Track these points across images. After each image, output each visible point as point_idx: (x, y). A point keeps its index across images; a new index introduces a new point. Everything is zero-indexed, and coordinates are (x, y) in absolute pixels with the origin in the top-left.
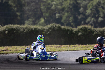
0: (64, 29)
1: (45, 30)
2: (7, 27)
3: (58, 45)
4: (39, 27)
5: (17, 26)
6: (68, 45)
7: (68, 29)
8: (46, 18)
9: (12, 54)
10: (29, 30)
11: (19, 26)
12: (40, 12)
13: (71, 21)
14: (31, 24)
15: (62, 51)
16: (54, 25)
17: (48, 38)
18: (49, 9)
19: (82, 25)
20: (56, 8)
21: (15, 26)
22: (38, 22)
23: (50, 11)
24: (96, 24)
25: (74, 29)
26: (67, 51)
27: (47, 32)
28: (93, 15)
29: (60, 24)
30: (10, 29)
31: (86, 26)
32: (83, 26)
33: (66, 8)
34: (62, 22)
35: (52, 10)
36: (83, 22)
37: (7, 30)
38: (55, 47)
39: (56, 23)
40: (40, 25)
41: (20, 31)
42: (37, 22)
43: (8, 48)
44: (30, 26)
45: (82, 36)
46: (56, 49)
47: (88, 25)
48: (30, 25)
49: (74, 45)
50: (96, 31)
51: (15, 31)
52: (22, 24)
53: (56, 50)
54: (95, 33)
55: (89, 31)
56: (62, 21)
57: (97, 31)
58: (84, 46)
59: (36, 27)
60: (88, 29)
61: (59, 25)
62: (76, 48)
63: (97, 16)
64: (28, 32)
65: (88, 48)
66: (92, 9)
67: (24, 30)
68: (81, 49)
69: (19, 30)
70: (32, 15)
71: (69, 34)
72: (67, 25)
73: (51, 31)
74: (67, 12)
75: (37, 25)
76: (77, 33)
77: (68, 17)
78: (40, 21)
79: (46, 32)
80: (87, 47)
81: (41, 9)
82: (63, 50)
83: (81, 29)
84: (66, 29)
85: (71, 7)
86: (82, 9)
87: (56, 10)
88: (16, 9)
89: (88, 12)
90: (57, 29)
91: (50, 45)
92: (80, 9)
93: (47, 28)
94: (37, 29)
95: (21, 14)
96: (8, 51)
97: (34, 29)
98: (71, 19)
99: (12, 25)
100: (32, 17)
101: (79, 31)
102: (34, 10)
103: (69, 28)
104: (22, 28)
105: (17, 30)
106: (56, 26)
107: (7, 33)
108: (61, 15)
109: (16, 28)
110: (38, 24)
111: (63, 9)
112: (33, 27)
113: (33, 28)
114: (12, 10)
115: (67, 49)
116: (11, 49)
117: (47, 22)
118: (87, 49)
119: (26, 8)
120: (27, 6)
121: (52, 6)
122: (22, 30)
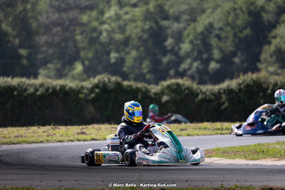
0: (129, 89)
1: (85, 91)
3: (114, 124)
4: (70, 83)
5: (21, 82)
7: (137, 88)
8: (87, 63)
9: (8, 146)
10: (47, 90)
11: (24, 80)
12: (74, 49)
13: (145, 71)
16: (106, 79)
17: (92, 110)
18: (93, 41)
19: (171, 78)
20: (111, 39)
21: (15, 81)
22: (69, 71)
23: (97, 46)
24: (204, 77)
25: (152, 88)
27: (89, 95)
28: (196, 54)
29: (120, 76)
30: (4, 87)
31: (180, 81)
32: (173, 81)
33: (133, 40)
34: (125, 72)
35: (101, 44)
36: (172, 72)
38: (107, 129)
39: (109, 73)
40: (74, 78)
41: (27, 92)
42: (66, 71)
44: (49, 81)
45: (170, 105)
47: (185, 78)
48: (49, 77)
50: (204, 91)
51: (15, 93)
52: (32, 77)
54: (200, 97)
55: (186, 91)
56: (125, 69)
57: (204, 93)
59: (64, 84)
60: (185, 87)
61: (116, 80)
63: (205, 56)
64: (47, 94)
65: (184, 132)
66: (195, 42)
67: (37, 90)
69: (25, 90)
70: (55, 56)
71: (139, 98)
72: (136, 80)
73: (98, 93)
74: (137, 48)
75: (66, 79)
76: (157, 97)
77: (139, 60)
78: (74, 69)
79: (87, 95)
80: (182, 130)
81: (75, 41)
83: (169, 87)
84: (134, 87)
85: (145, 36)
86: (169, 42)
87: (109, 44)
88: (17, 41)
89: (186, 47)
90: (113, 87)
91: (96, 126)
92: (166, 40)
93: (90, 86)
94: (67, 88)
95: (30, 54)
97: (58, 88)
98: (146, 65)
100: (55, 61)
101: (163, 93)
102: (59, 43)
103: (139, 85)
104: (33, 85)
105: (22, 90)
106: (110, 82)
108: (122, 54)
109: (19, 85)
110: (70, 75)
111: (126, 42)
112: (58, 83)
113: (57, 86)
114: (9, 45)
116: (5, 134)
117: (90, 72)
118: (181, 134)
119: (42, 39)
120: (44, 34)
121: (101, 33)
122: (32, 90)
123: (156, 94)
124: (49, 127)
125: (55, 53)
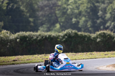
0: (81, 36)
1: (61, 37)
2: (18, 35)
3: (74, 53)
4: (53, 34)
5: (30, 34)
6: (85, 53)
7: (85, 35)
8: (61, 24)
9: (24, 64)
10: (42, 37)
11: (31, 33)
12: (55, 17)
13: (89, 26)
14: (45, 31)
15: (78, 60)
16: (70, 31)
18: (64, 13)
19: (101, 30)
20: (73, 12)
21: (27, 34)
23: (66, 16)
25: (92, 35)
26: (84, 59)
27: (63, 39)
28: (113, 18)
29: (77, 30)
30: (22, 36)
31: (105, 32)
32: (102, 32)
33: (83, 12)
34: (79, 27)
35: (68, 15)
36: (102, 27)
37: (19, 38)
38: (70, 55)
39: (72, 29)
40: (55, 31)
42: (52, 28)
43: (20, 58)
44: (43, 33)
45: (101, 43)
46: (72, 57)
47: (107, 30)
49: (91, 53)
51: (27, 39)
52: (35, 31)
53: (72, 59)
55: (108, 36)
58: (102, 53)
59: (50, 34)
60: (107, 34)
61: (75, 32)
62: (93, 56)
64: (42, 39)
65: (107, 56)
66: (112, 13)
67: (38, 38)
68: (99, 57)
69: (32, 37)
70: (46, 21)
71: (86, 40)
72: (84, 31)
73: (66, 38)
74: (85, 16)
75: (52, 32)
76: (95, 39)
77: (86, 21)
78: (56, 27)
79: (61, 39)
80: (106, 55)
81: (55, 14)
82: (79, 58)
83: (100, 34)
84: (83, 35)
85: (89, 10)
86: (100, 13)
87: (72, 15)
88: (28, 14)
89: (108, 15)
90: (73, 35)
93: (63, 35)
94: (52, 36)
95: (34, 20)
96: (19, 61)
97: (48, 36)
98: (89, 24)
99: (24, 33)
100: (46, 24)
101: (97, 37)
102: (48, 15)
103: (86, 34)
104: (36, 35)
105: (30, 37)
106: (72, 33)
107: (19, 41)
108: (78, 19)
109: (29, 35)
111: (80, 13)
113: (47, 35)
114: (24, 16)
115: (83, 58)
116: (22, 59)
117: (63, 28)
118: (105, 57)
119: (40, 13)
120: (41, 11)
121: (68, 10)
122: (35, 38)
123: (94, 38)
124: (43, 55)
125: (46, 20)
